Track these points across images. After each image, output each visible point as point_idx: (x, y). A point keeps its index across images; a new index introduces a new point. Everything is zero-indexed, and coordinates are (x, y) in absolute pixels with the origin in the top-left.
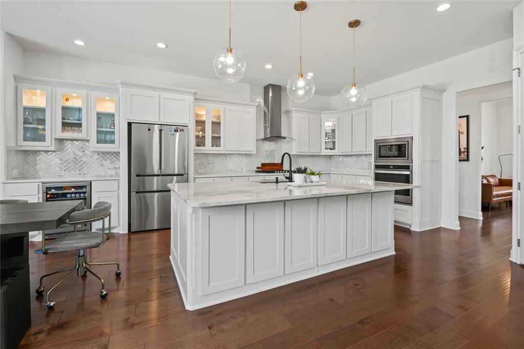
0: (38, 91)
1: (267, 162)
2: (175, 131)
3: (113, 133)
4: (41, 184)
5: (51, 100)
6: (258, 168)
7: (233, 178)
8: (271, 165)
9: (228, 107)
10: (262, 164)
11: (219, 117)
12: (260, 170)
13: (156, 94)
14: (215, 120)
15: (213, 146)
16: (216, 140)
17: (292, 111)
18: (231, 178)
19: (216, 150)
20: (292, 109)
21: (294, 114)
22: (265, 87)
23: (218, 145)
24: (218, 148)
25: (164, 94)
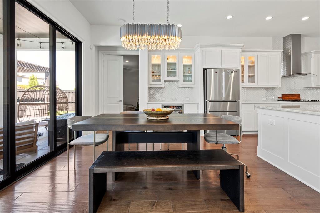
0: (156, 56)
1: (286, 93)
2: (231, 72)
3: (191, 76)
4: (162, 104)
5: (163, 60)
6: (279, 98)
7: (255, 104)
8: (289, 96)
9: (260, 54)
10: (282, 95)
11: (253, 62)
12: (281, 99)
13: (219, 50)
14: (250, 64)
15: (249, 82)
16: (252, 78)
17: (311, 53)
18: (254, 104)
19: (251, 85)
20: (311, 51)
21: (313, 55)
22: (285, 38)
23: (253, 81)
24: (253, 84)
25: (224, 50)
